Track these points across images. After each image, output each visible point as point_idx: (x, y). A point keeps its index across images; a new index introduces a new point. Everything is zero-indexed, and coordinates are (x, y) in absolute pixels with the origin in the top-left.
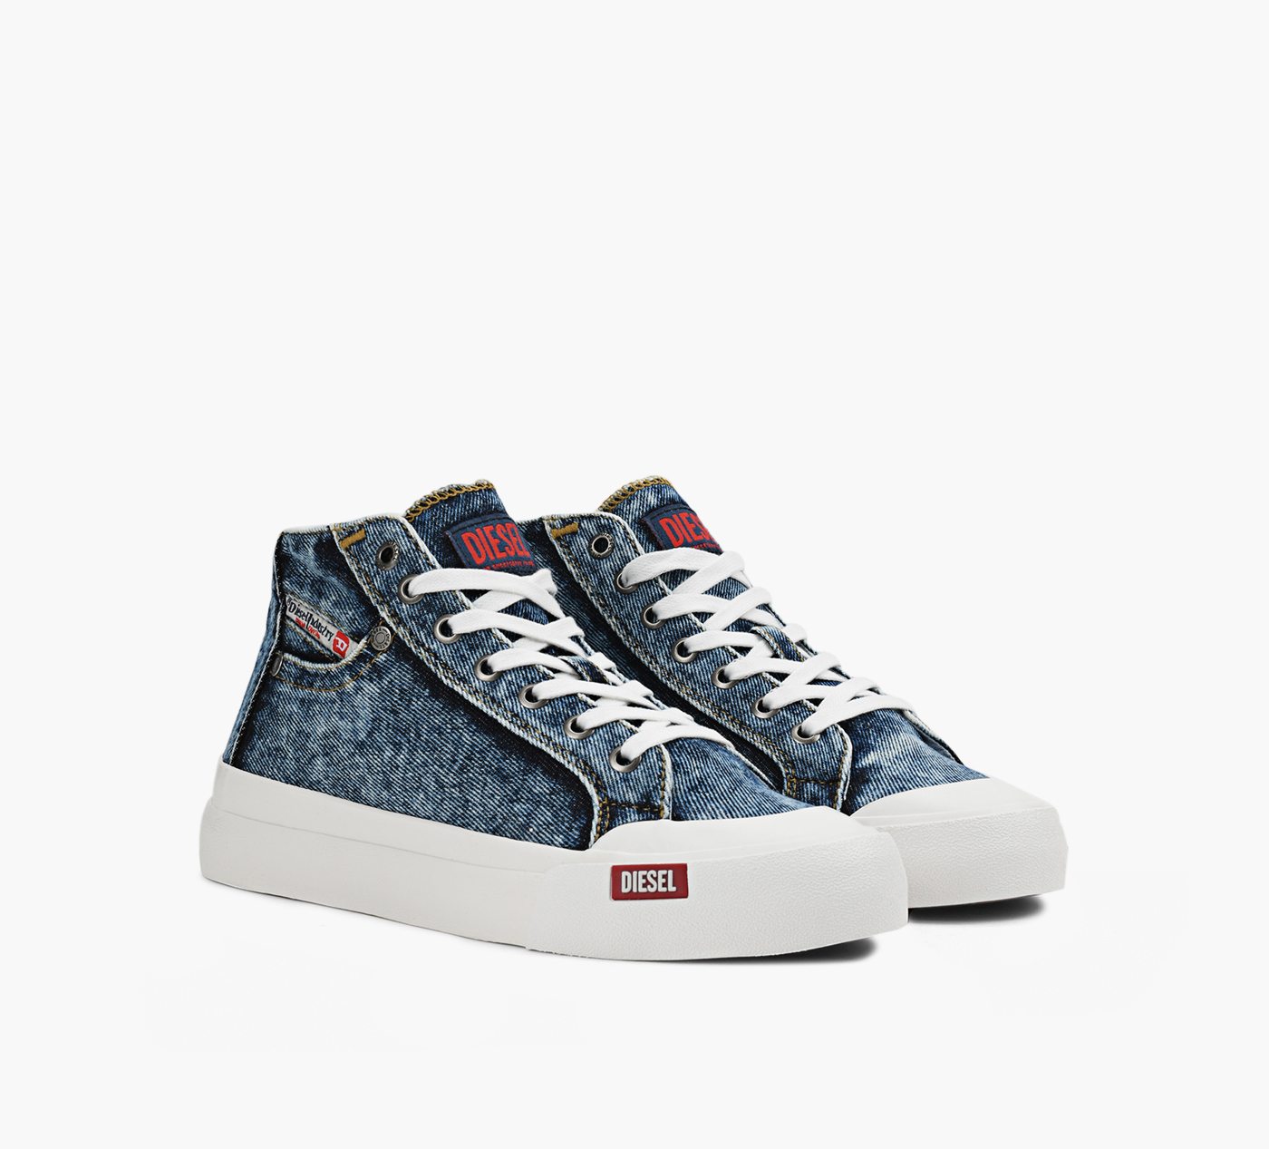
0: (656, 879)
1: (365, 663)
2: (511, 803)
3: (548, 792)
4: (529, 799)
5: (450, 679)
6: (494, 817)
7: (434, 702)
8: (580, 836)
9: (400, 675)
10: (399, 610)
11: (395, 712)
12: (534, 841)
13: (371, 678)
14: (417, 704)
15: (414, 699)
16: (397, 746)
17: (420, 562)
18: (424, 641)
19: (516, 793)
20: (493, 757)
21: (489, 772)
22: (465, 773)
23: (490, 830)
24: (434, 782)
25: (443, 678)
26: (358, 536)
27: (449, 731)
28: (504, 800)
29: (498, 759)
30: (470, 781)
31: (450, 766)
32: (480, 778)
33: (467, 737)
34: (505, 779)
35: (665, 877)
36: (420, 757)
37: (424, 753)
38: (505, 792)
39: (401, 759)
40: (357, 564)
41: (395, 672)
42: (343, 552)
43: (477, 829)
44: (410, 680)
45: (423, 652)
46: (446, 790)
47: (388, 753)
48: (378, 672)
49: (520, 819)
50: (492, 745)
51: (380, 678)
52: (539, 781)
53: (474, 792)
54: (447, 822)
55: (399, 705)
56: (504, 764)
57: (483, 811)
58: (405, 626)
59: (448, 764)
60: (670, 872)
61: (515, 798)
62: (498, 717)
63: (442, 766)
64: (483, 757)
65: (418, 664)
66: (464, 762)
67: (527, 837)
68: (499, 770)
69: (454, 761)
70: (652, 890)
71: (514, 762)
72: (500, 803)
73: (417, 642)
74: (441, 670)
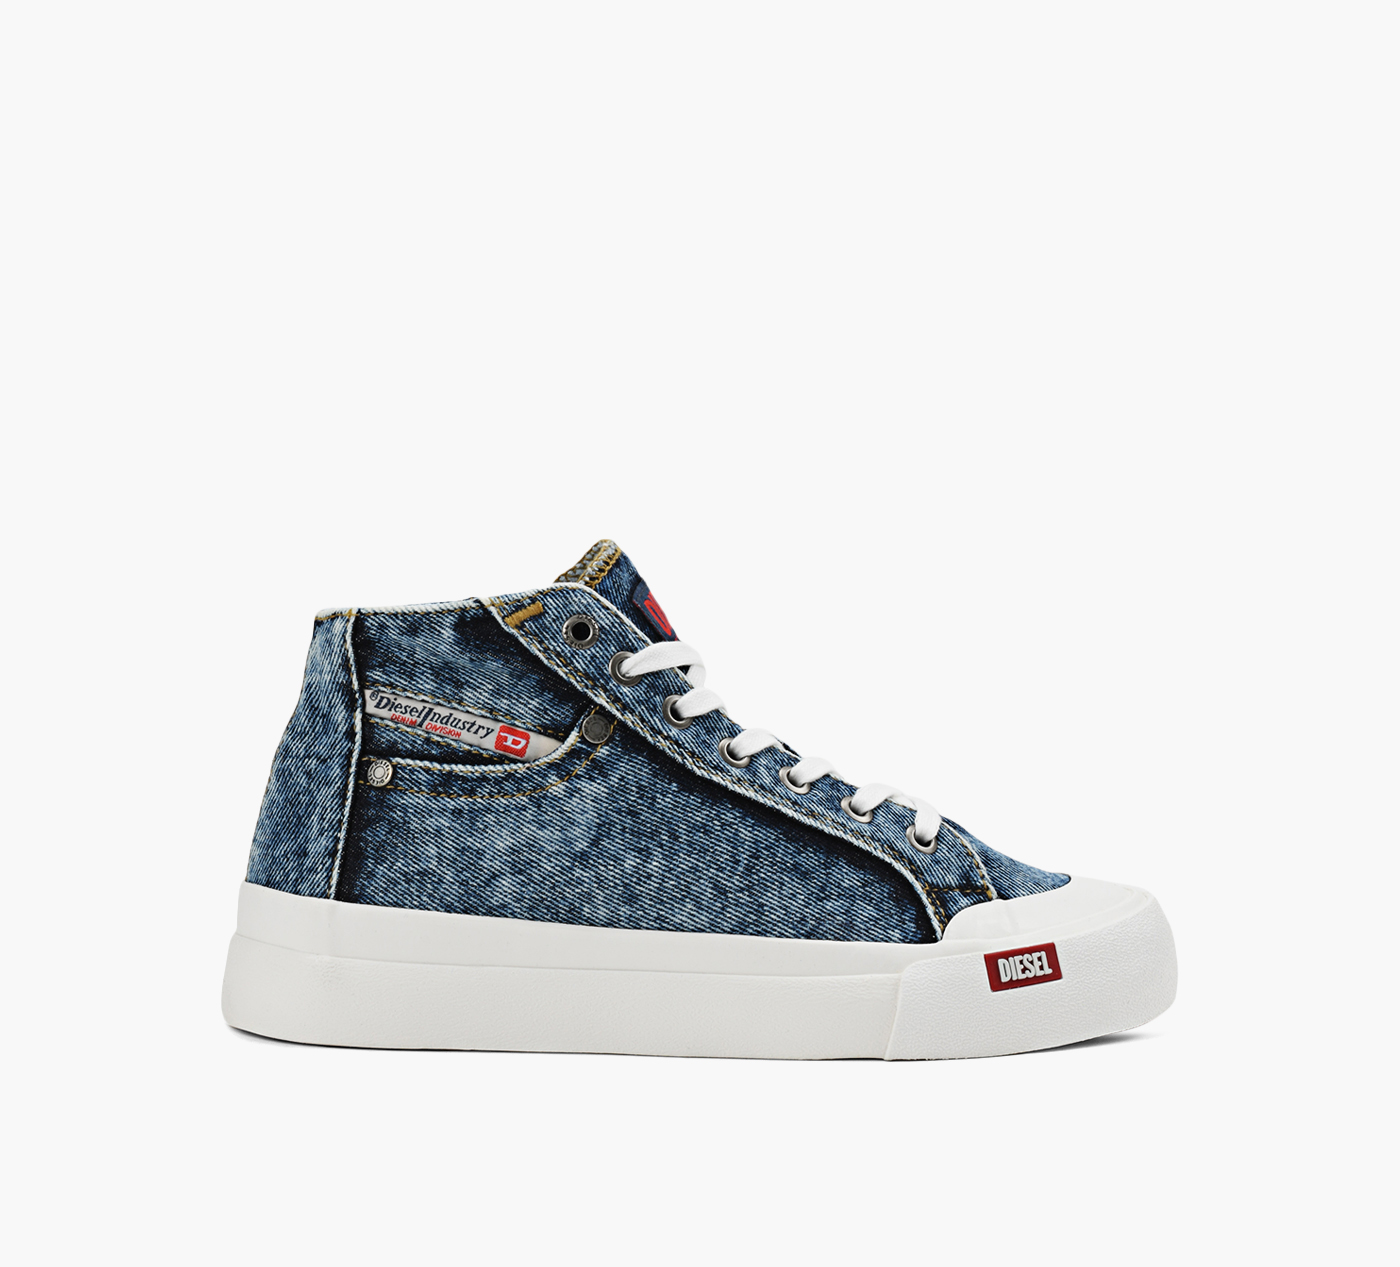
0: (1032, 963)
1: (579, 759)
2: (821, 901)
3: (859, 884)
4: (840, 894)
5: (703, 768)
6: (802, 919)
7: (688, 797)
8: (918, 928)
9: (632, 770)
10: (621, 694)
11: (633, 814)
12: (866, 940)
13: (591, 776)
14: (664, 802)
15: (658, 795)
16: (645, 853)
17: (630, 637)
18: (661, 727)
19: (822, 890)
20: (785, 852)
21: (785, 870)
22: (754, 873)
23: (803, 935)
24: (712, 888)
25: (695, 768)
26: (533, 609)
27: (719, 828)
28: (810, 899)
29: (791, 854)
30: (762, 882)
31: (732, 867)
32: (775, 877)
33: (745, 833)
34: (805, 876)
35: (1040, 959)
36: (684, 862)
37: (689, 856)
38: (809, 890)
39: (654, 866)
40: (541, 642)
41: (623, 767)
42: (514, 631)
43: (781, 935)
44: (647, 773)
45: (662, 740)
46: (730, 895)
47: (630, 862)
48: (599, 769)
49: (838, 918)
50: (780, 839)
51: (605, 776)
52: (846, 873)
53: (769, 894)
54: (732, 932)
55: (640, 804)
56: (800, 859)
57: (785, 915)
58: (632, 712)
59: (728, 865)
60: (1043, 954)
61: (823, 895)
62: (780, 807)
63: (721, 869)
64: (772, 853)
65: (655, 755)
66: (750, 862)
67: (856, 937)
68: (796, 867)
69: (737, 862)
70: (1031, 975)
71: (812, 855)
72: (807, 903)
73: (652, 729)
74: (690, 760)
